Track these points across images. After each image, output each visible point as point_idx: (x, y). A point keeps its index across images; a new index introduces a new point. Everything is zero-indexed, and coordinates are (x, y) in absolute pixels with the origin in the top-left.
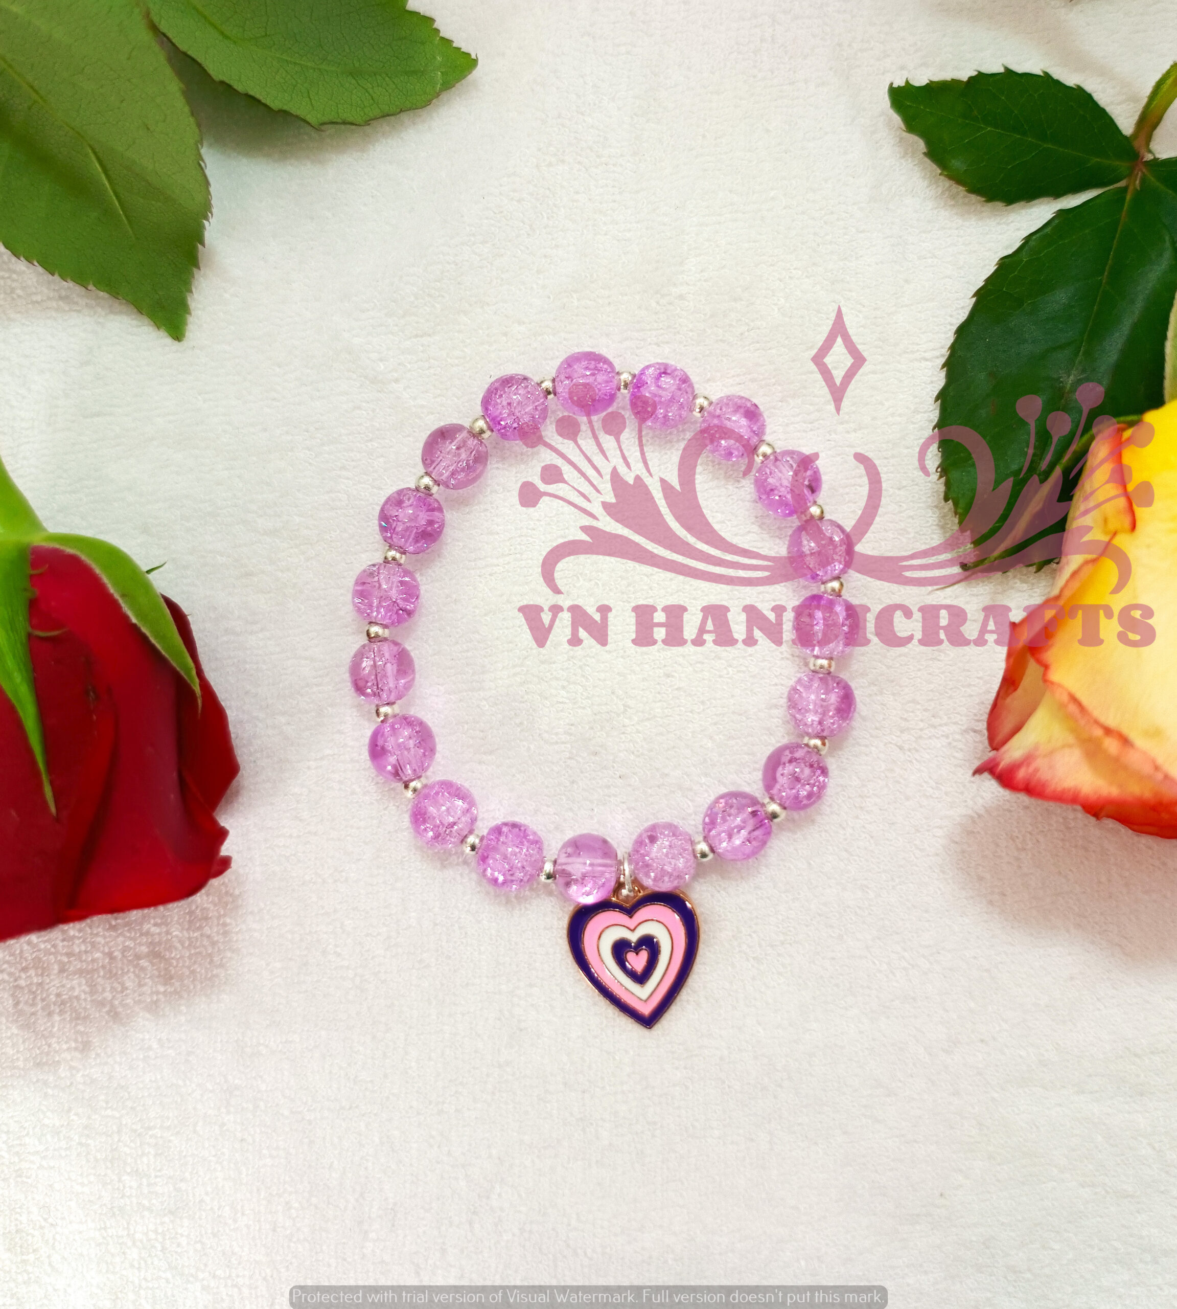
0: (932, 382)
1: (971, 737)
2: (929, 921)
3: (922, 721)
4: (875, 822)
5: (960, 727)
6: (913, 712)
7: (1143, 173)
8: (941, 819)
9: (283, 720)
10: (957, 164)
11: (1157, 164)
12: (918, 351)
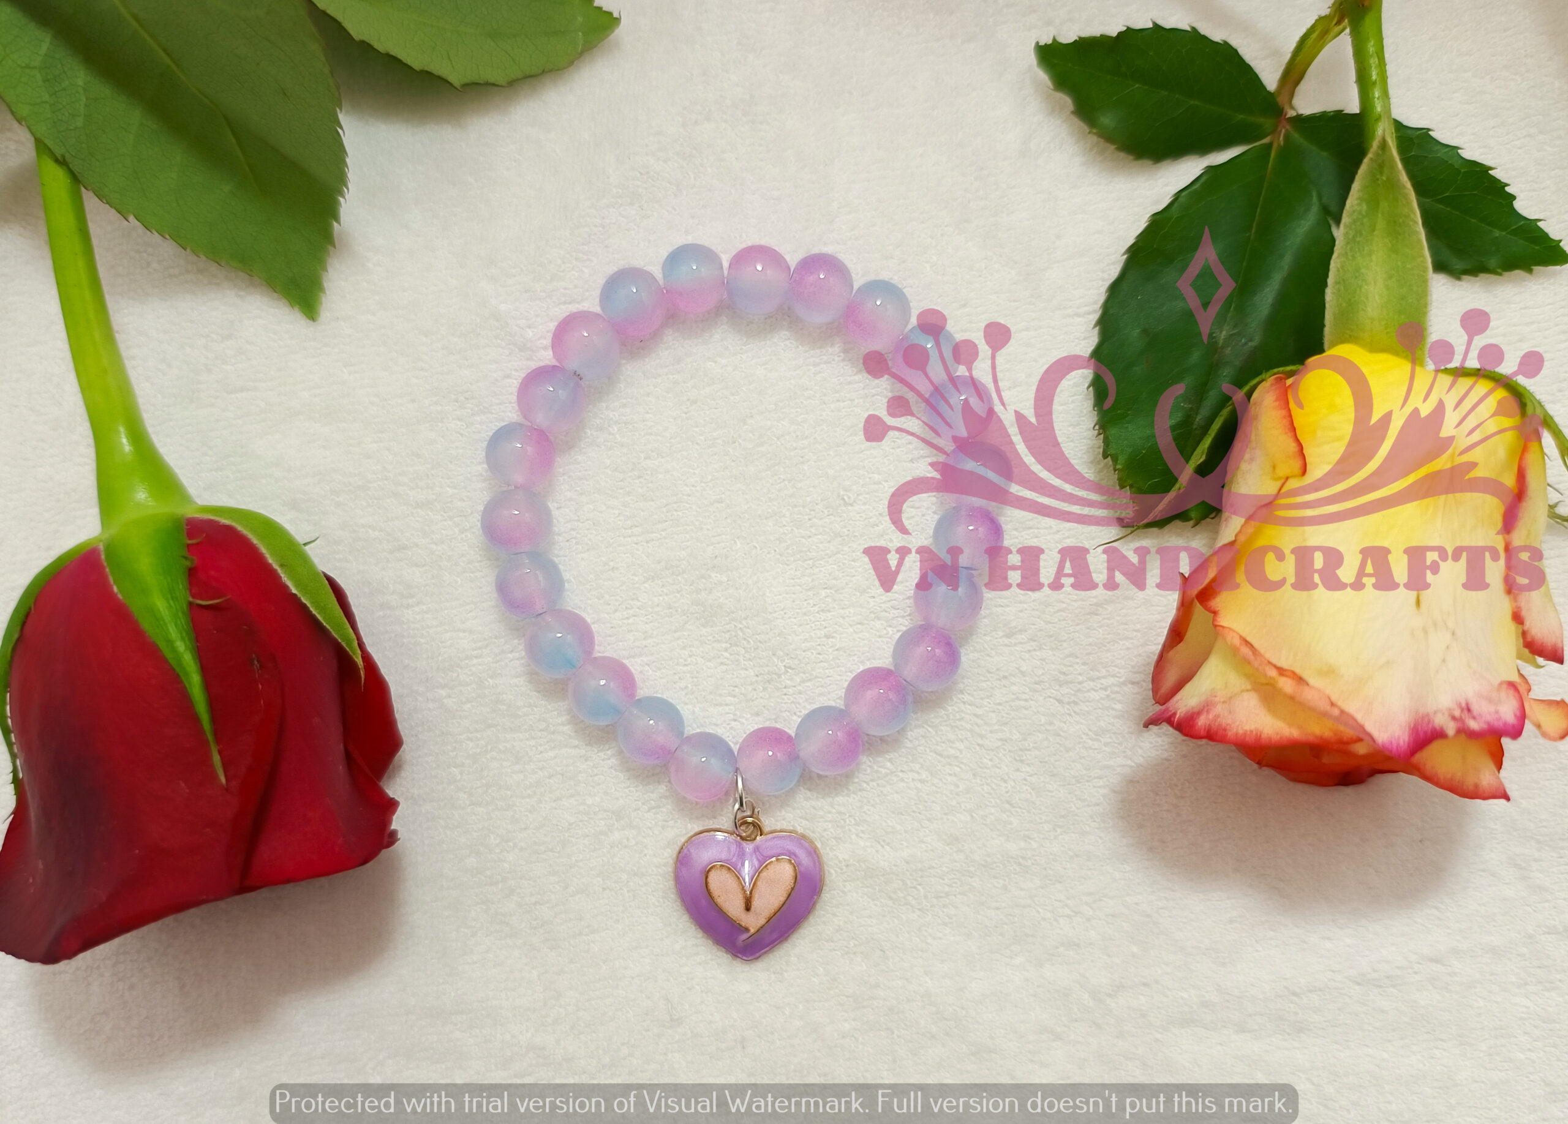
0: (1085, 338)
1: (1129, 689)
2: (1090, 869)
3: (1080, 674)
4: (1036, 774)
5: (1117, 679)
6: (1070, 666)
7: (1287, 130)
8: (1101, 770)
9: (443, 693)
10: (1107, 120)
11: (1300, 121)
12: (1071, 307)
